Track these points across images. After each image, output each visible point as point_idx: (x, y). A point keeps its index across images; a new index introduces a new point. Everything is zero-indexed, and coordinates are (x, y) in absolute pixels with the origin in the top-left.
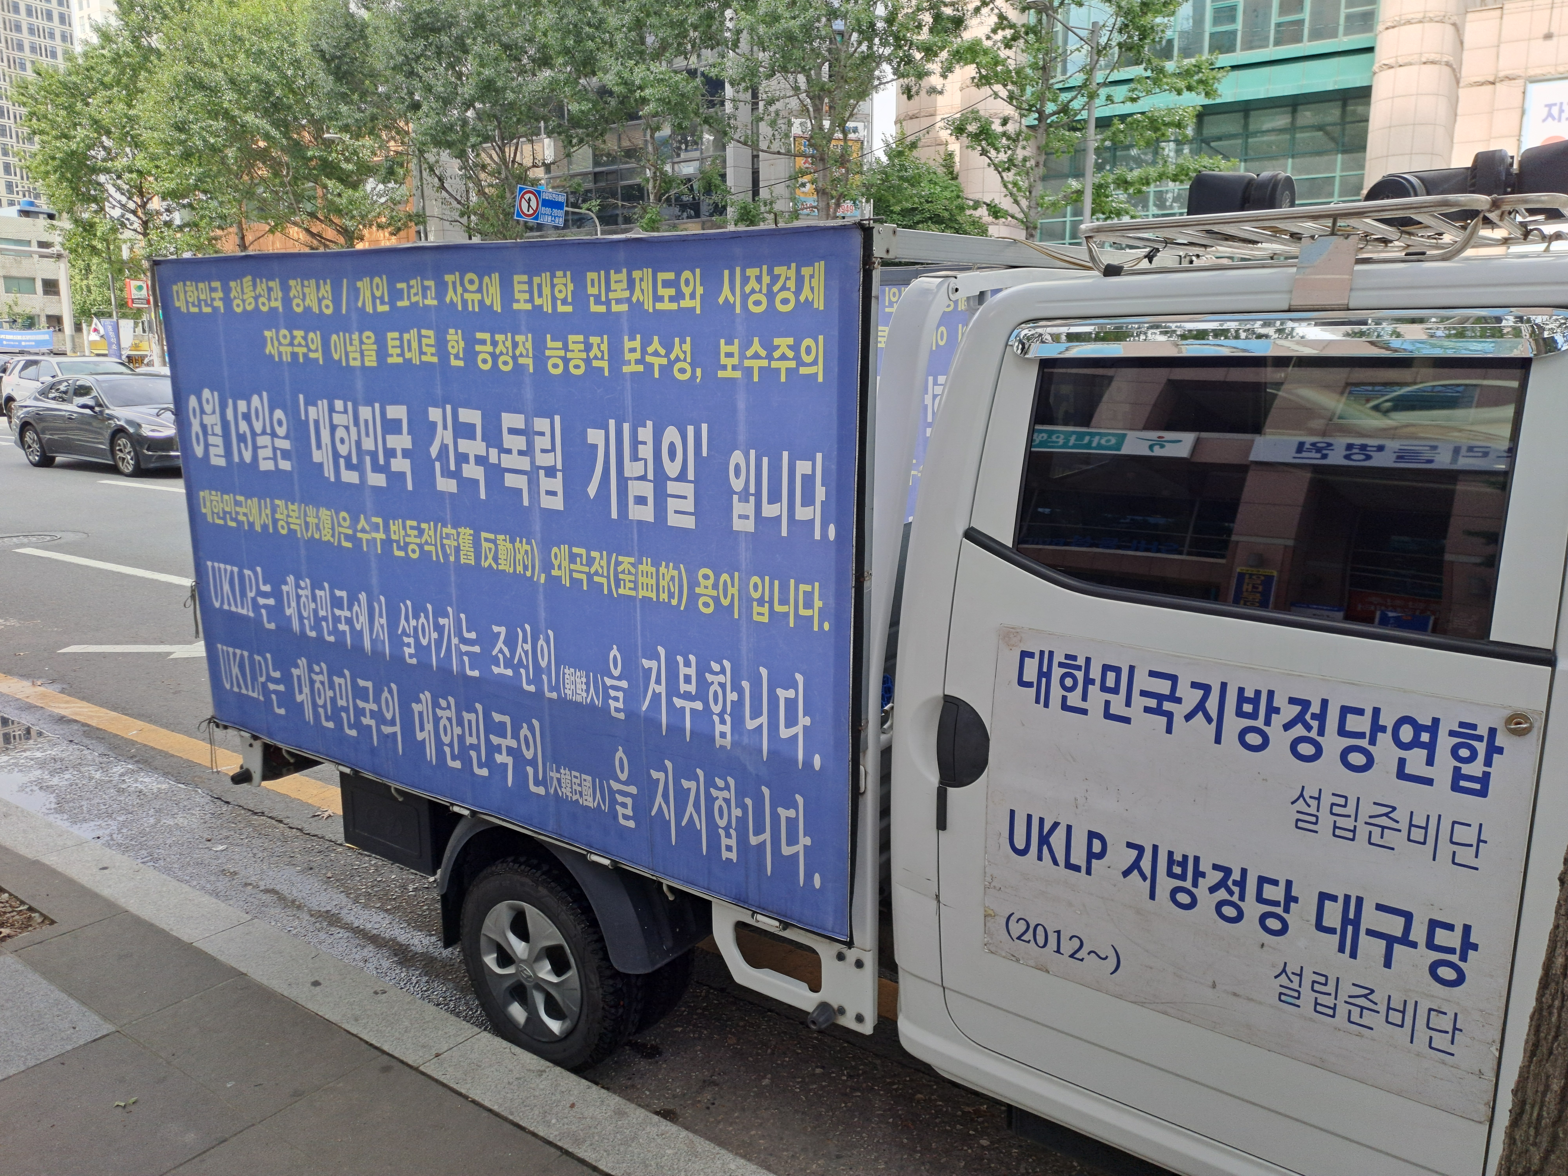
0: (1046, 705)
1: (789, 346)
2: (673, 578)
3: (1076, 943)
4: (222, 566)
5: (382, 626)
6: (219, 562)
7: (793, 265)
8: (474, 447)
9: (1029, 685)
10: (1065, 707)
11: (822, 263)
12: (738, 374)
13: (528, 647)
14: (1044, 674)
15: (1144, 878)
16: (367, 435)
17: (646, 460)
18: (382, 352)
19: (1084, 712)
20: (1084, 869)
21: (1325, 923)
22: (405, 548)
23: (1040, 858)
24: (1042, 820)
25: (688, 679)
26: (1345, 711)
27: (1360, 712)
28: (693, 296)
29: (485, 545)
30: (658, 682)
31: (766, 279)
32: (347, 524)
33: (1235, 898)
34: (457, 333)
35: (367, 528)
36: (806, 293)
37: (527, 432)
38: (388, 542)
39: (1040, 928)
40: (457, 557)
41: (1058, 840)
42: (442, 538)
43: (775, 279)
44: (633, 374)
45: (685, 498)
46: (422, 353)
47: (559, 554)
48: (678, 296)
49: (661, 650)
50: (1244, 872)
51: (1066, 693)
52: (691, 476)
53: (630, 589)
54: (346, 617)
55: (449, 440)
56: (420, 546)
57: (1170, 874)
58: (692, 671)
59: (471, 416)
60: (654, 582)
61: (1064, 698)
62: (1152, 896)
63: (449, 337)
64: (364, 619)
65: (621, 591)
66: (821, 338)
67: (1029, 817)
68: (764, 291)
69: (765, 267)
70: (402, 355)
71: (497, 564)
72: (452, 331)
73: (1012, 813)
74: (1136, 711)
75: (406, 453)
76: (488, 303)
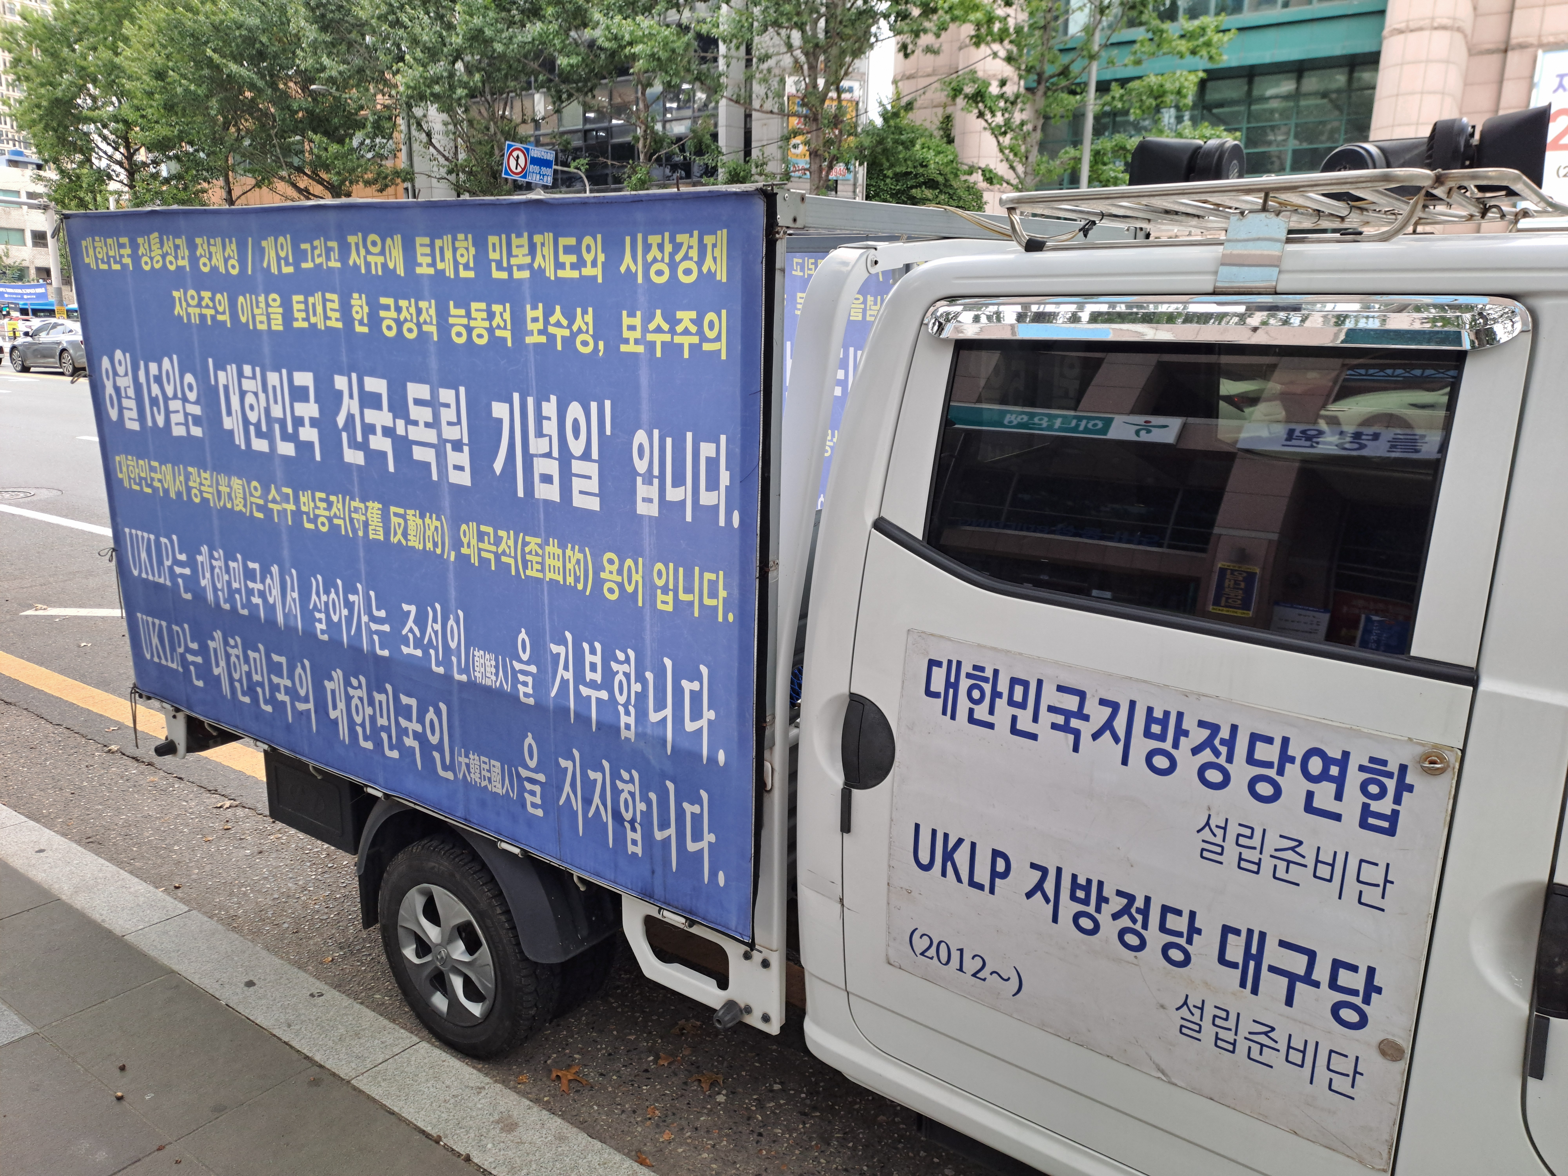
0: (953, 717)
1: (691, 320)
2: (578, 560)
3: (978, 962)
5: (294, 600)
7: (696, 233)
8: (381, 419)
9: (936, 694)
10: (972, 720)
11: (725, 231)
12: (640, 349)
13: (438, 627)
14: (952, 685)
15: (1048, 901)
16: (276, 404)
17: (550, 436)
18: (288, 317)
19: (990, 726)
20: (986, 887)
22: (313, 521)
23: (944, 875)
24: (946, 835)
25: (593, 667)
26: (1255, 738)
27: (1269, 740)
28: (594, 265)
29: (394, 520)
30: (566, 668)
31: (668, 247)
32: (258, 494)
36: (708, 264)
37: (433, 403)
38: (297, 514)
39: (943, 945)
40: (366, 532)
41: (962, 856)
43: (677, 247)
44: (534, 344)
45: (589, 478)
47: (468, 532)
48: (579, 265)
49: (568, 635)
50: (1147, 899)
51: (972, 705)
52: (595, 455)
53: (537, 570)
55: (355, 411)
56: (329, 519)
57: (1074, 898)
58: (597, 659)
59: (376, 385)
60: (560, 564)
61: (971, 710)
62: (1055, 920)
64: (276, 592)
65: (528, 572)
66: (724, 313)
67: (934, 832)
68: (667, 260)
69: (666, 234)
71: (408, 540)
73: (917, 826)
74: (1042, 728)
75: (315, 423)
76: (391, 266)
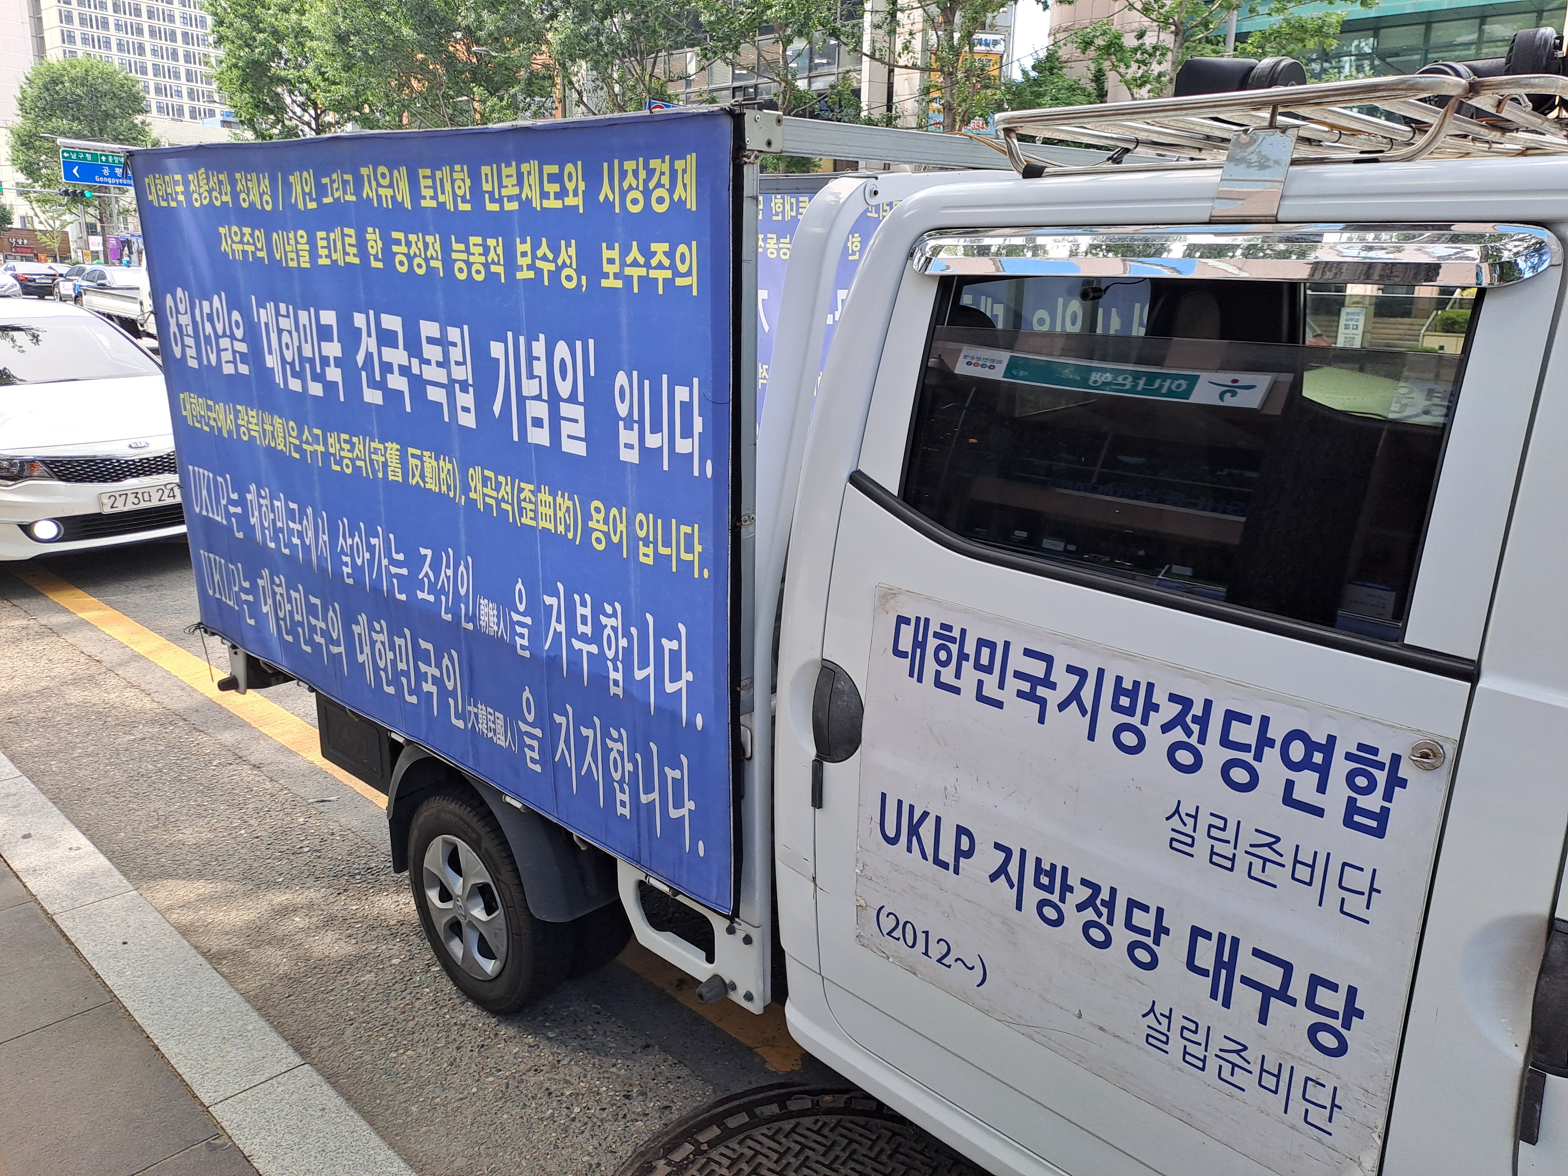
0: (920, 680)
1: (664, 252)
2: (568, 508)
3: (943, 948)
4: (201, 470)
5: (325, 542)
6: (199, 467)
7: (667, 158)
8: (396, 356)
9: (903, 655)
10: (939, 684)
11: (694, 155)
12: (619, 284)
13: (450, 572)
14: (919, 644)
15: (1012, 886)
16: (306, 342)
17: (540, 377)
18: (314, 254)
19: (956, 691)
20: (951, 867)
21: (1197, 963)
22: (339, 463)
23: (909, 850)
24: (912, 807)
25: (584, 619)
26: (1231, 716)
27: (1246, 719)
28: (576, 194)
29: (412, 462)
30: (558, 621)
31: (642, 174)
32: (294, 434)
33: (1103, 921)
34: (375, 233)
35: (310, 439)
36: (679, 191)
37: (442, 342)
38: (326, 455)
39: (909, 925)
40: (385, 473)
42: (370, 452)
43: (651, 173)
44: (525, 280)
45: (576, 421)
46: (346, 255)
47: (475, 475)
48: (561, 194)
49: (561, 587)
50: (1113, 891)
51: (940, 668)
52: (581, 399)
53: (531, 518)
54: (297, 531)
55: (373, 349)
58: (587, 611)
59: (391, 322)
60: (551, 512)
61: (938, 673)
62: (1019, 907)
63: (369, 238)
65: (524, 520)
66: (694, 243)
67: (900, 802)
68: (641, 188)
69: (641, 160)
70: (329, 256)
71: (425, 482)
72: (370, 230)
73: (884, 796)
74: (1008, 695)
75: (338, 362)
76: (399, 199)
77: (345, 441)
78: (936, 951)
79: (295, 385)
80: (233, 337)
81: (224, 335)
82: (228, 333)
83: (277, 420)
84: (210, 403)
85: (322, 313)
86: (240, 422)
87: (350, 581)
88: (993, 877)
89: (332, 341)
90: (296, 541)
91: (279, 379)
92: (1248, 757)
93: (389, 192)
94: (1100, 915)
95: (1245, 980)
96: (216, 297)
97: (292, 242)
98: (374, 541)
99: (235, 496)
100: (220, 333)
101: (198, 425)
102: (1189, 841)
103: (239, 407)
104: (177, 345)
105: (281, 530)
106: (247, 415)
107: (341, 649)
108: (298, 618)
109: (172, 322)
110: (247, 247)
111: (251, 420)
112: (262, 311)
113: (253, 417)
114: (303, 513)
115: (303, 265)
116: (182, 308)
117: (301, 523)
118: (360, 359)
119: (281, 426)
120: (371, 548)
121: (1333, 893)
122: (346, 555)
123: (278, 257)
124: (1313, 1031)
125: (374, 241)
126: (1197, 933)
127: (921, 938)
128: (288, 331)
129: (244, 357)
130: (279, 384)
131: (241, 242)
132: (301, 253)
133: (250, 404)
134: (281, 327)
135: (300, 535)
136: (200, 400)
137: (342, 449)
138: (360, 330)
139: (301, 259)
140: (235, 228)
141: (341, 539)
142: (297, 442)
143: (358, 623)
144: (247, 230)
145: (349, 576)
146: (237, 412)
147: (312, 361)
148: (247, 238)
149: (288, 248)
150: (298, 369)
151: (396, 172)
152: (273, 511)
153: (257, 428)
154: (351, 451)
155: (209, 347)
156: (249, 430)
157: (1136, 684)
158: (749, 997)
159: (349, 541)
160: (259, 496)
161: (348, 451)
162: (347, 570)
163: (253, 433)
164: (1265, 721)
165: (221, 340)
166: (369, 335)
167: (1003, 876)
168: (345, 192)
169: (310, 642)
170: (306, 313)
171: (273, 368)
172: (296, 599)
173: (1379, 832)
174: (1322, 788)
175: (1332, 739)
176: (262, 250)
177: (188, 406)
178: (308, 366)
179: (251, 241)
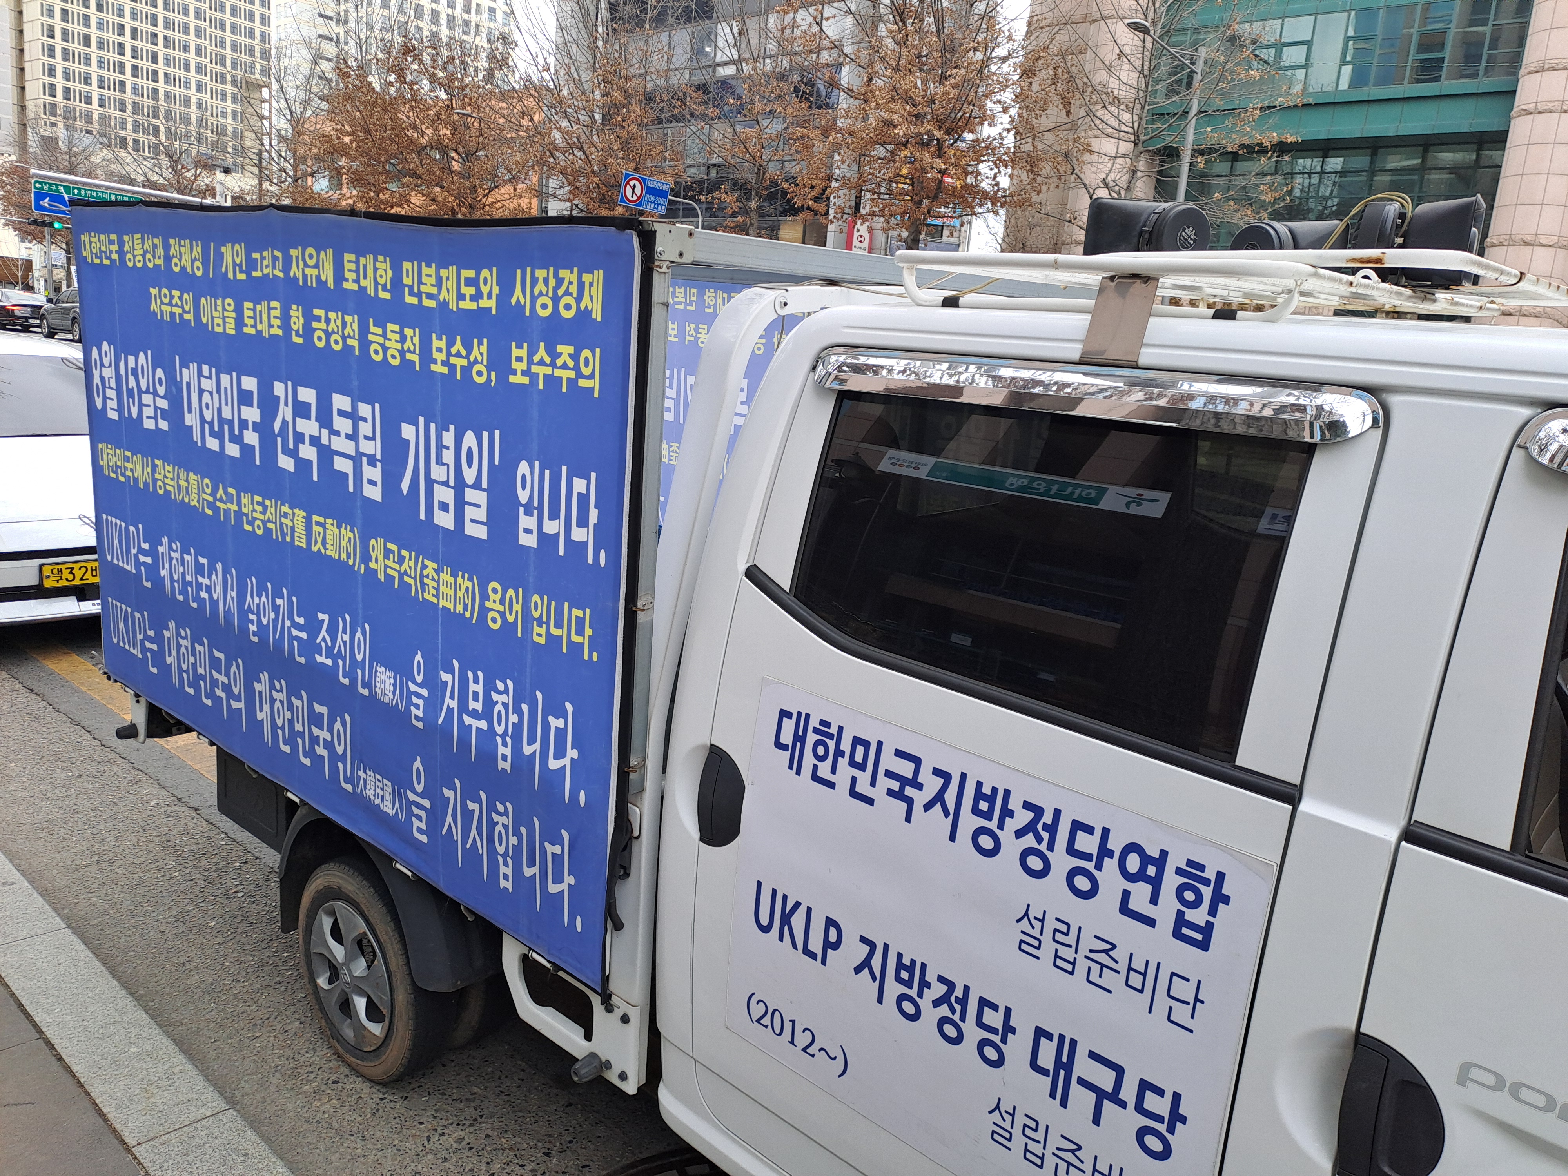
0: (798, 772)
1: (569, 354)
2: (467, 588)
3: (809, 1037)
4: (114, 520)
5: (233, 599)
6: (112, 516)
7: (576, 270)
8: (309, 427)
9: (784, 747)
10: (815, 778)
11: (601, 271)
12: (526, 380)
13: (347, 638)
14: (799, 739)
15: (874, 979)
16: (227, 404)
17: (448, 465)
18: (240, 322)
19: (832, 786)
20: (819, 958)
21: (1039, 1062)
22: (251, 523)
23: (781, 939)
24: (785, 897)
25: (476, 696)
26: (1076, 826)
27: (1089, 830)
28: (490, 296)
29: (316, 529)
30: (452, 697)
31: (552, 282)
32: (209, 491)
33: (956, 1017)
34: (298, 310)
35: (224, 498)
36: (586, 301)
37: (353, 416)
38: (239, 515)
39: (777, 1013)
40: (292, 538)
41: (798, 921)
42: (281, 516)
43: (560, 281)
44: (438, 374)
45: (480, 506)
46: (271, 326)
47: (377, 546)
48: (478, 296)
49: (455, 663)
50: (966, 989)
51: (817, 763)
52: (485, 484)
53: (433, 595)
54: (206, 585)
55: (289, 417)
56: (264, 522)
57: (898, 979)
58: (479, 688)
59: (307, 395)
60: (451, 591)
61: (815, 767)
62: (880, 1000)
63: (292, 313)
64: (219, 589)
65: (426, 596)
66: (598, 350)
67: (774, 892)
68: (550, 294)
69: (551, 269)
70: (254, 326)
71: (326, 549)
72: (294, 307)
73: (759, 885)
74: (879, 793)
75: (256, 427)
76: (323, 279)
77: (258, 503)
78: (803, 1039)
79: (213, 444)
80: (155, 394)
81: (147, 392)
82: (151, 390)
83: (192, 477)
84: (128, 454)
85: (244, 379)
86: (157, 476)
87: (255, 639)
88: (858, 970)
89: (252, 406)
90: (204, 595)
91: (197, 437)
92: (1090, 866)
93: (315, 272)
94: (953, 1011)
95: (1081, 1082)
96: (142, 355)
97: (220, 308)
98: (279, 602)
99: (146, 546)
100: (144, 388)
101: (113, 475)
102: (1036, 943)
103: (157, 462)
104: (98, 396)
105: (190, 584)
106: (164, 469)
107: (241, 705)
108: (201, 671)
109: (96, 374)
110: (175, 309)
111: (167, 474)
112: (185, 371)
113: (169, 472)
114: (212, 568)
115: (228, 331)
116: (106, 361)
117: (210, 578)
118: (277, 426)
119: (196, 483)
120: (276, 608)
121: (1162, 1002)
122: (253, 613)
123: (204, 320)
124: (1142, 1133)
125: (296, 314)
126: (1040, 1033)
127: (788, 1026)
128: (209, 392)
129: (165, 415)
130: (196, 442)
131: (170, 304)
132: (227, 320)
133: (166, 460)
134: (203, 387)
135: (209, 590)
136: (118, 451)
137: (254, 510)
138: (278, 397)
139: (228, 325)
140: (165, 291)
141: (249, 597)
142: (211, 499)
143: (259, 681)
144: (176, 293)
145: (254, 634)
146: (154, 467)
147: (231, 423)
148: (176, 300)
149: (215, 314)
150: (216, 429)
151: (322, 253)
152: (183, 565)
153: (171, 483)
154: (264, 513)
155: (131, 400)
156: (165, 484)
157: (995, 790)
158: (623, 1076)
159: (256, 600)
160: (170, 548)
161: (261, 513)
162: (253, 628)
163: (168, 488)
164: (1106, 832)
165: (143, 395)
166: (286, 404)
167: (866, 970)
168: (274, 267)
169: (211, 695)
170: (228, 377)
171: (191, 427)
172: (200, 652)
173: (1204, 945)
174: (1154, 900)
175: (1164, 854)
176: (189, 312)
177: (105, 457)
178: (226, 427)
179: (179, 303)
